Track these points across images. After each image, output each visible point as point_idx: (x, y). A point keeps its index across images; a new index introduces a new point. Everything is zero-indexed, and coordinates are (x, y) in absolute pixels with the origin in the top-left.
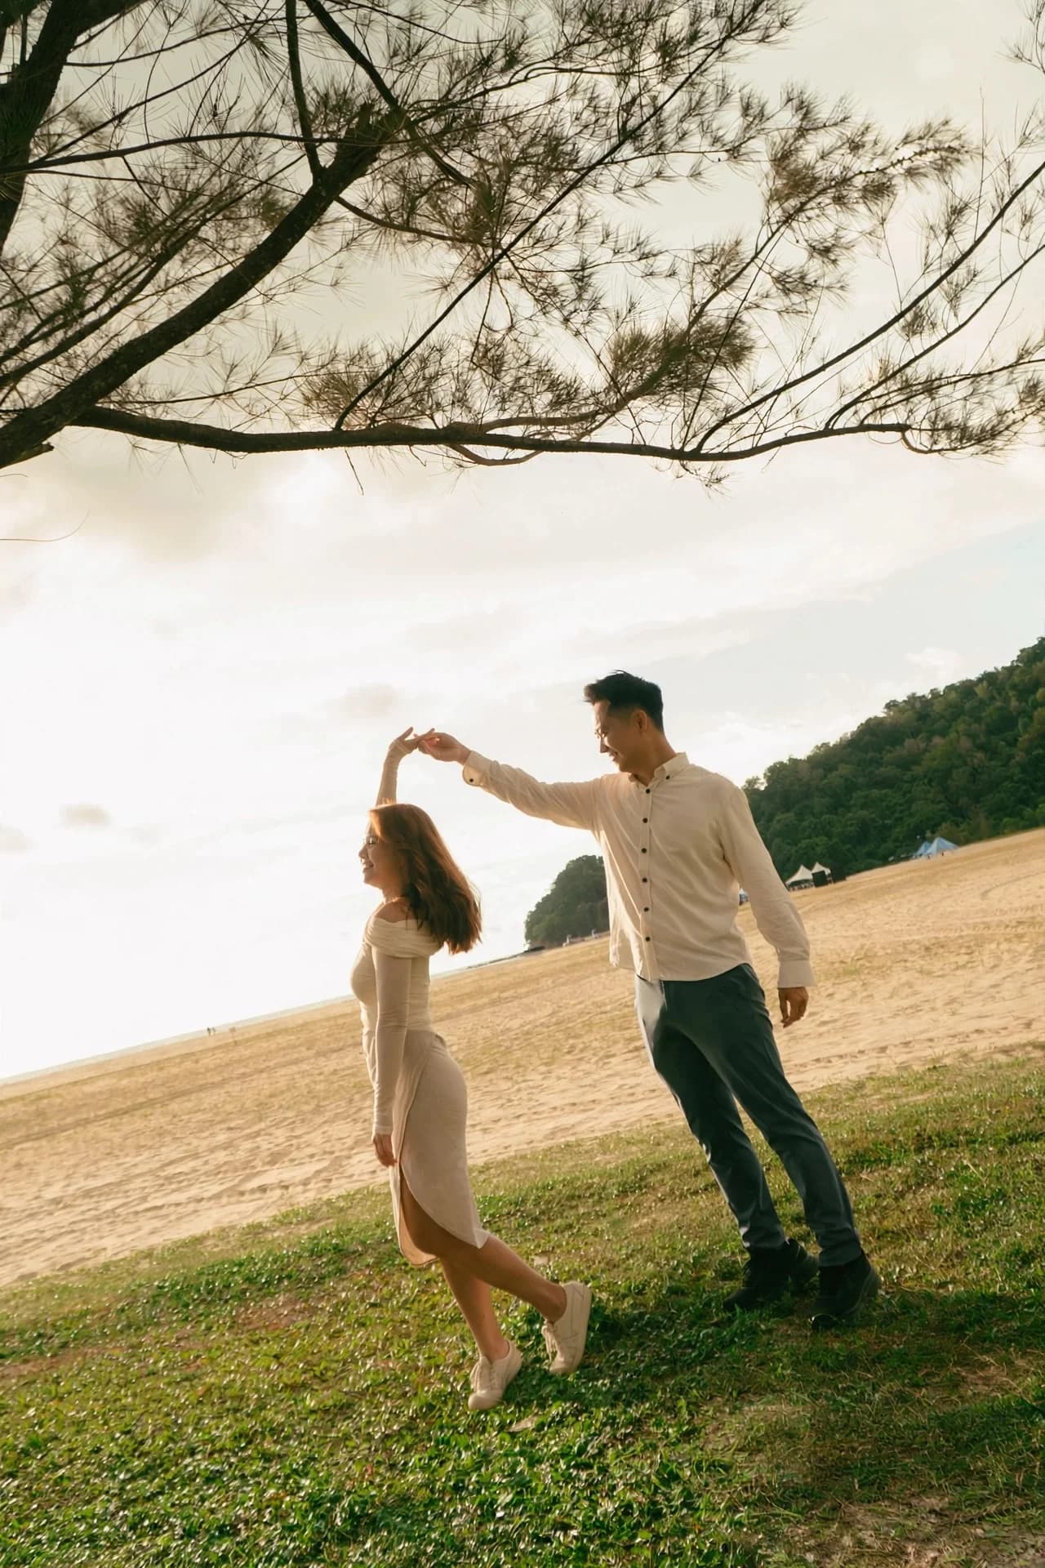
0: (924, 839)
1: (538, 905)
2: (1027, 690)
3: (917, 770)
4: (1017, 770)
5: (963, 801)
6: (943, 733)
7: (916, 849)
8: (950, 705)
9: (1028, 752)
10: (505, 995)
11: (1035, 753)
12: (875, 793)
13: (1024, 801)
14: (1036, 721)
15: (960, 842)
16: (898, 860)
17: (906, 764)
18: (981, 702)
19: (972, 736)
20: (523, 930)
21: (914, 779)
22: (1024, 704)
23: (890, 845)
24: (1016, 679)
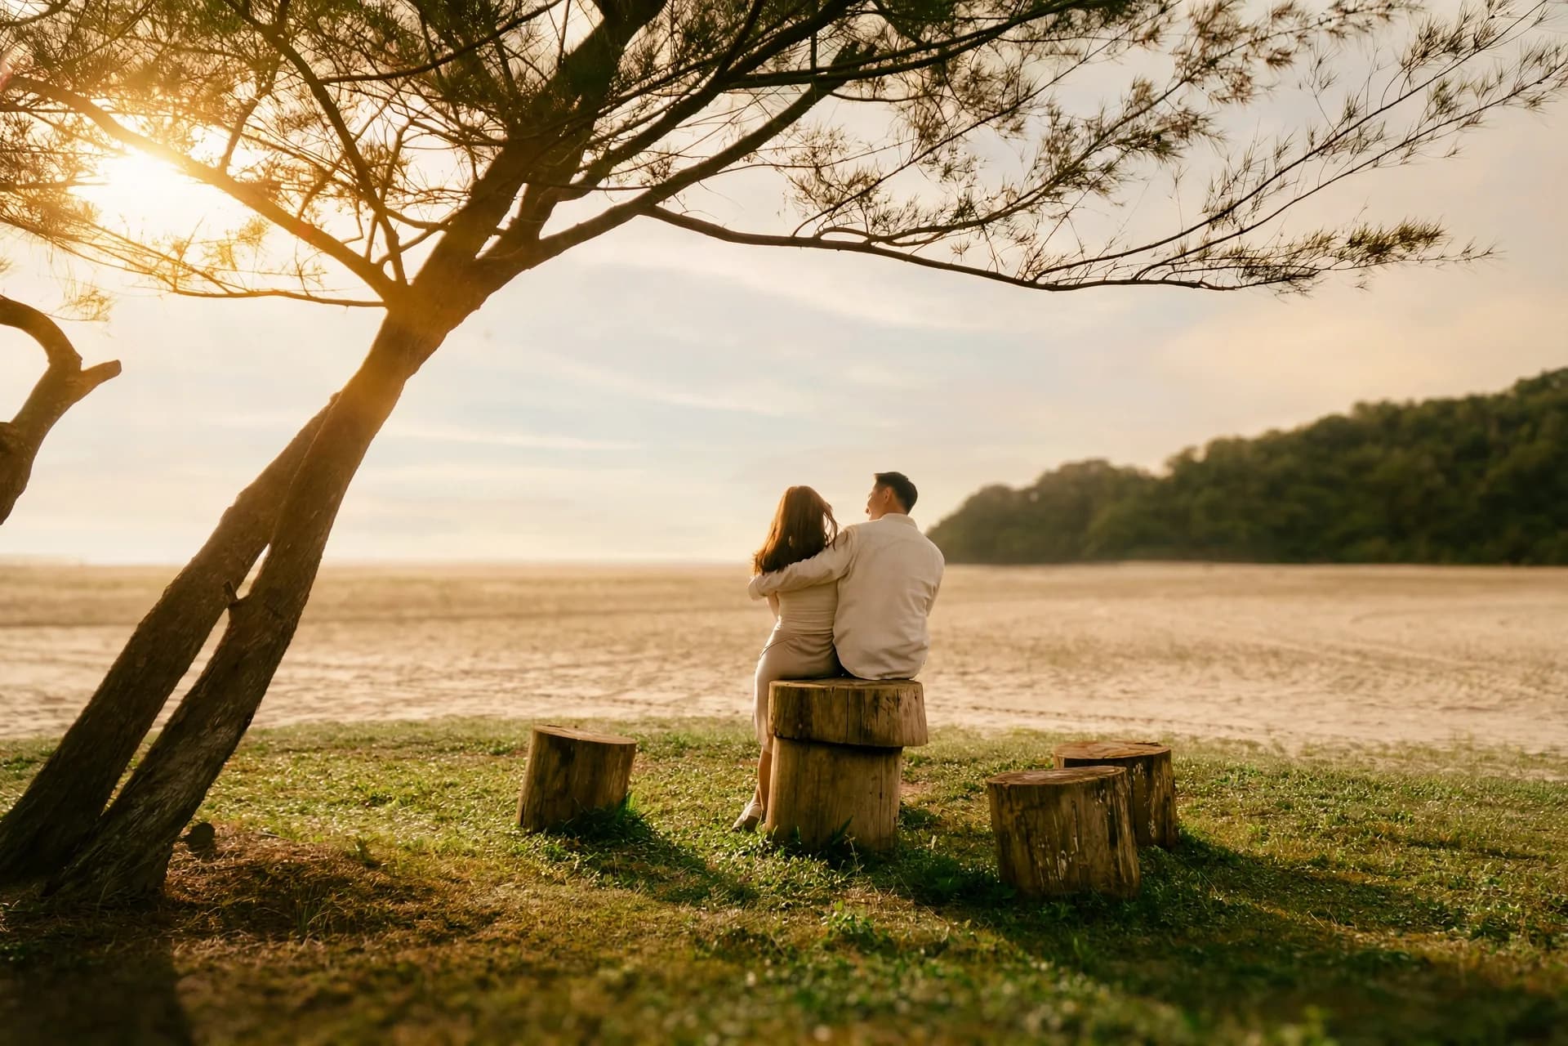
2: (1511, 423)
3: (1367, 478)
4: (1473, 503)
5: (1406, 520)
6: (1406, 447)
8: (1424, 421)
9: (1492, 489)
11: (1499, 489)
12: (1316, 490)
13: (1472, 536)
14: (1511, 456)
17: (1357, 470)
18: (1458, 424)
19: (1437, 457)
21: (1359, 487)
22: (1504, 436)
24: (1503, 410)
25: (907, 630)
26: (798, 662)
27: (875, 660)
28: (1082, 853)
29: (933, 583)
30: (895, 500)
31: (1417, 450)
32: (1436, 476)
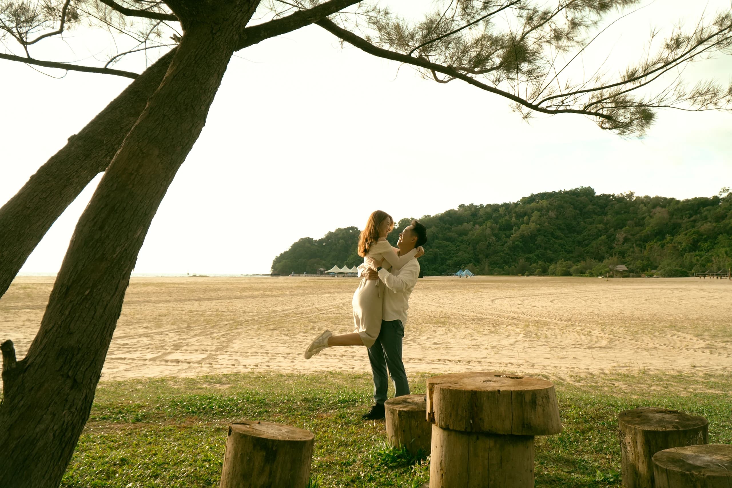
0: (460, 269)
1: (281, 255)
2: (520, 215)
3: (465, 237)
4: (507, 249)
5: (481, 256)
6: (481, 224)
7: (456, 272)
8: (487, 213)
9: (513, 243)
10: (267, 293)
11: (516, 243)
12: (445, 243)
13: (506, 262)
14: (521, 229)
15: (475, 273)
16: (447, 275)
17: (461, 234)
18: (500, 215)
19: (492, 229)
20: (271, 264)
21: (462, 241)
22: (518, 221)
23: (445, 267)
24: (517, 210)
31: (485, 226)
32: (492, 237)
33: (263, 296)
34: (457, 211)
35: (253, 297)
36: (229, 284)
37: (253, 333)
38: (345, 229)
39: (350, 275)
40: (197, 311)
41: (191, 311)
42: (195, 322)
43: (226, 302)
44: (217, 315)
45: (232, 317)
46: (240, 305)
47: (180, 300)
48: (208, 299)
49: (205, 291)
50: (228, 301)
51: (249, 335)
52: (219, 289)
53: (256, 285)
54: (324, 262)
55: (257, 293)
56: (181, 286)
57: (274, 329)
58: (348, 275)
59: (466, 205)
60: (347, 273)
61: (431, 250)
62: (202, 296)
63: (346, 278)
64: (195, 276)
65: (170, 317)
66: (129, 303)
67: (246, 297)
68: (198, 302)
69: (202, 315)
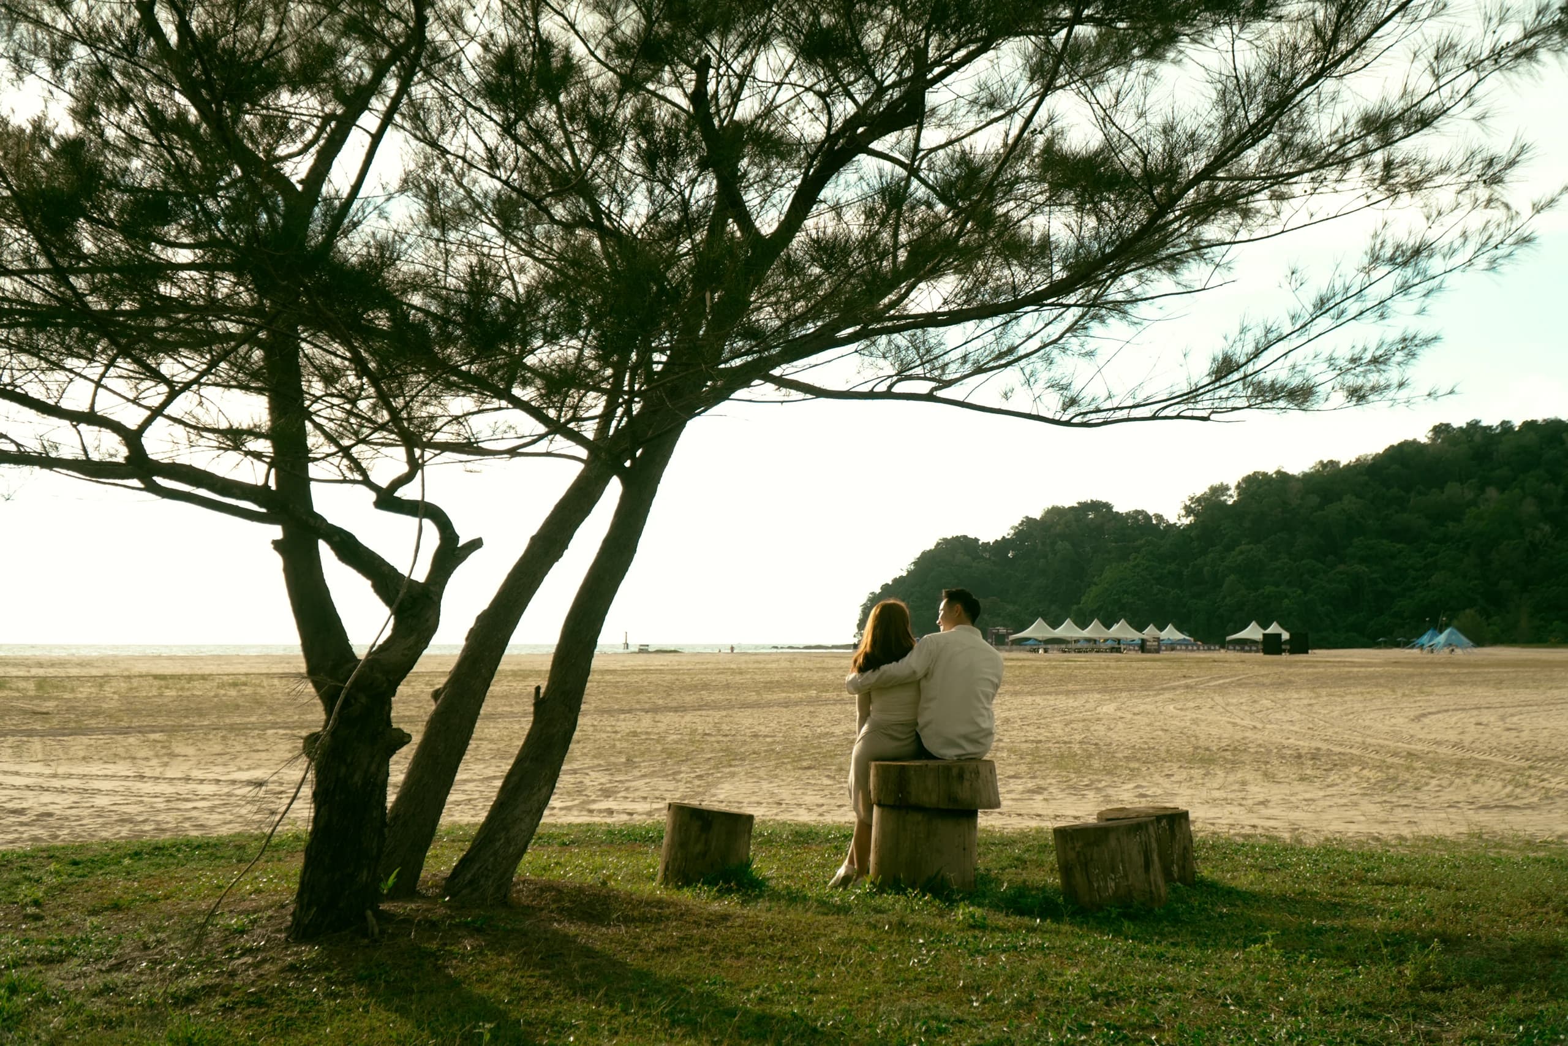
0: (1432, 625)
3: (1452, 527)
5: (1505, 584)
6: (1503, 485)
12: (1387, 545)
17: (1439, 517)
19: (1542, 499)
21: (1443, 540)
23: (1386, 620)
25: (979, 720)
26: (890, 746)
27: (952, 744)
28: (1126, 876)
29: (996, 681)
30: (963, 615)
31: (1517, 491)
32: (1541, 525)
33: (810, 702)
34: (1424, 446)
35: (786, 704)
36: (733, 672)
37: (762, 773)
38: (1072, 509)
39: (1086, 645)
40: (647, 733)
41: (635, 734)
42: (643, 754)
43: (717, 715)
44: (692, 742)
45: (724, 745)
46: (747, 722)
47: (610, 712)
48: (676, 710)
49: (669, 690)
50: (724, 713)
51: (754, 776)
52: (705, 686)
53: (805, 675)
54: (1010, 608)
55: (800, 695)
56: (608, 677)
57: (809, 768)
58: (1079, 645)
59: (1455, 425)
60: (1077, 641)
61: (1341, 567)
62: (660, 702)
63: (1073, 656)
64: (643, 650)
65: (590, 746)
66: (491, 717)
67: (769, 704)
68: (650, 715)
69: (658, 741)
